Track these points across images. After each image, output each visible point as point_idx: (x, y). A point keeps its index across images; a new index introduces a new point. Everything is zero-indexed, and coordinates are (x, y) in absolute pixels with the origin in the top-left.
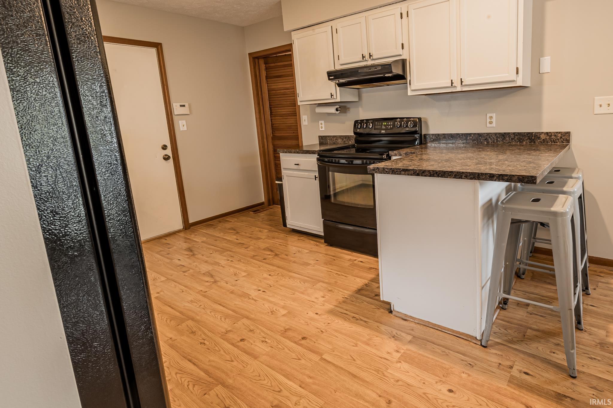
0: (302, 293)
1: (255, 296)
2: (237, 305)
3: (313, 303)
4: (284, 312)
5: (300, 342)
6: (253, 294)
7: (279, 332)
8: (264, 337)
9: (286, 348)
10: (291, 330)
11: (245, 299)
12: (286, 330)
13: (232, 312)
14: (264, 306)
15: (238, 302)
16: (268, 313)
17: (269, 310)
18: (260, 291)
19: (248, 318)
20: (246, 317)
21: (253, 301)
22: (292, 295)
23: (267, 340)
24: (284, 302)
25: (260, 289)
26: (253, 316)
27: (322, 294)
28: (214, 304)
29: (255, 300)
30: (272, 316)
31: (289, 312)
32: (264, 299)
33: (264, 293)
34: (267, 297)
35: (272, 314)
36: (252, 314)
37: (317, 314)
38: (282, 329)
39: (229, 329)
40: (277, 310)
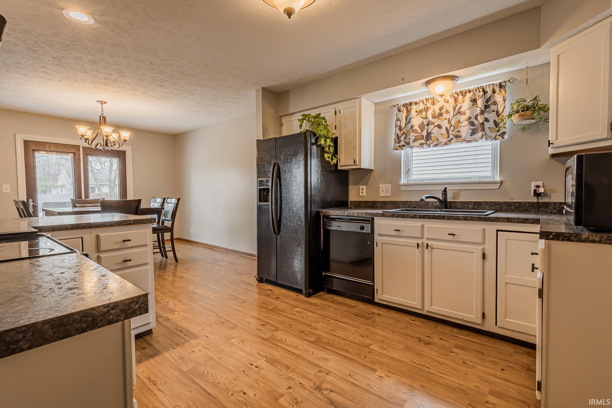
0: (211, 358)
1: (260, 359)
2: (276, 351)
3: (205, 346)
4: (233, 341)
5: (226, 321)
6: (262, 363)
7: (239, 327)
8: (249, 325)
9: (236, 319)
10: (230, 328)
11: (270, 356)
12: (234, 328)
13: (278, 344)
14: (251, 348)
15: (277, 354)
16: (246, 341)
17: (245, 343)
18: (256, 365)
19: (263, 339)
20: (265, 339)
21: (262, 353)
22: (223, 357)
23: (247, 324)
24: (232, 350)
25: (256, 369)
26: (259, 340)
27: (193, 356)
28: (300, 354)
29: (259, 354)
30: (243, 339)
31: (229, 340)
32: (251, 355)
33: (252, 363)
34: (248, 357)
35: (243, 340)
36: (260, 341)
37: (207, 337)
38: (236, 329)
39: (275, 332)
40: (238, 343)
